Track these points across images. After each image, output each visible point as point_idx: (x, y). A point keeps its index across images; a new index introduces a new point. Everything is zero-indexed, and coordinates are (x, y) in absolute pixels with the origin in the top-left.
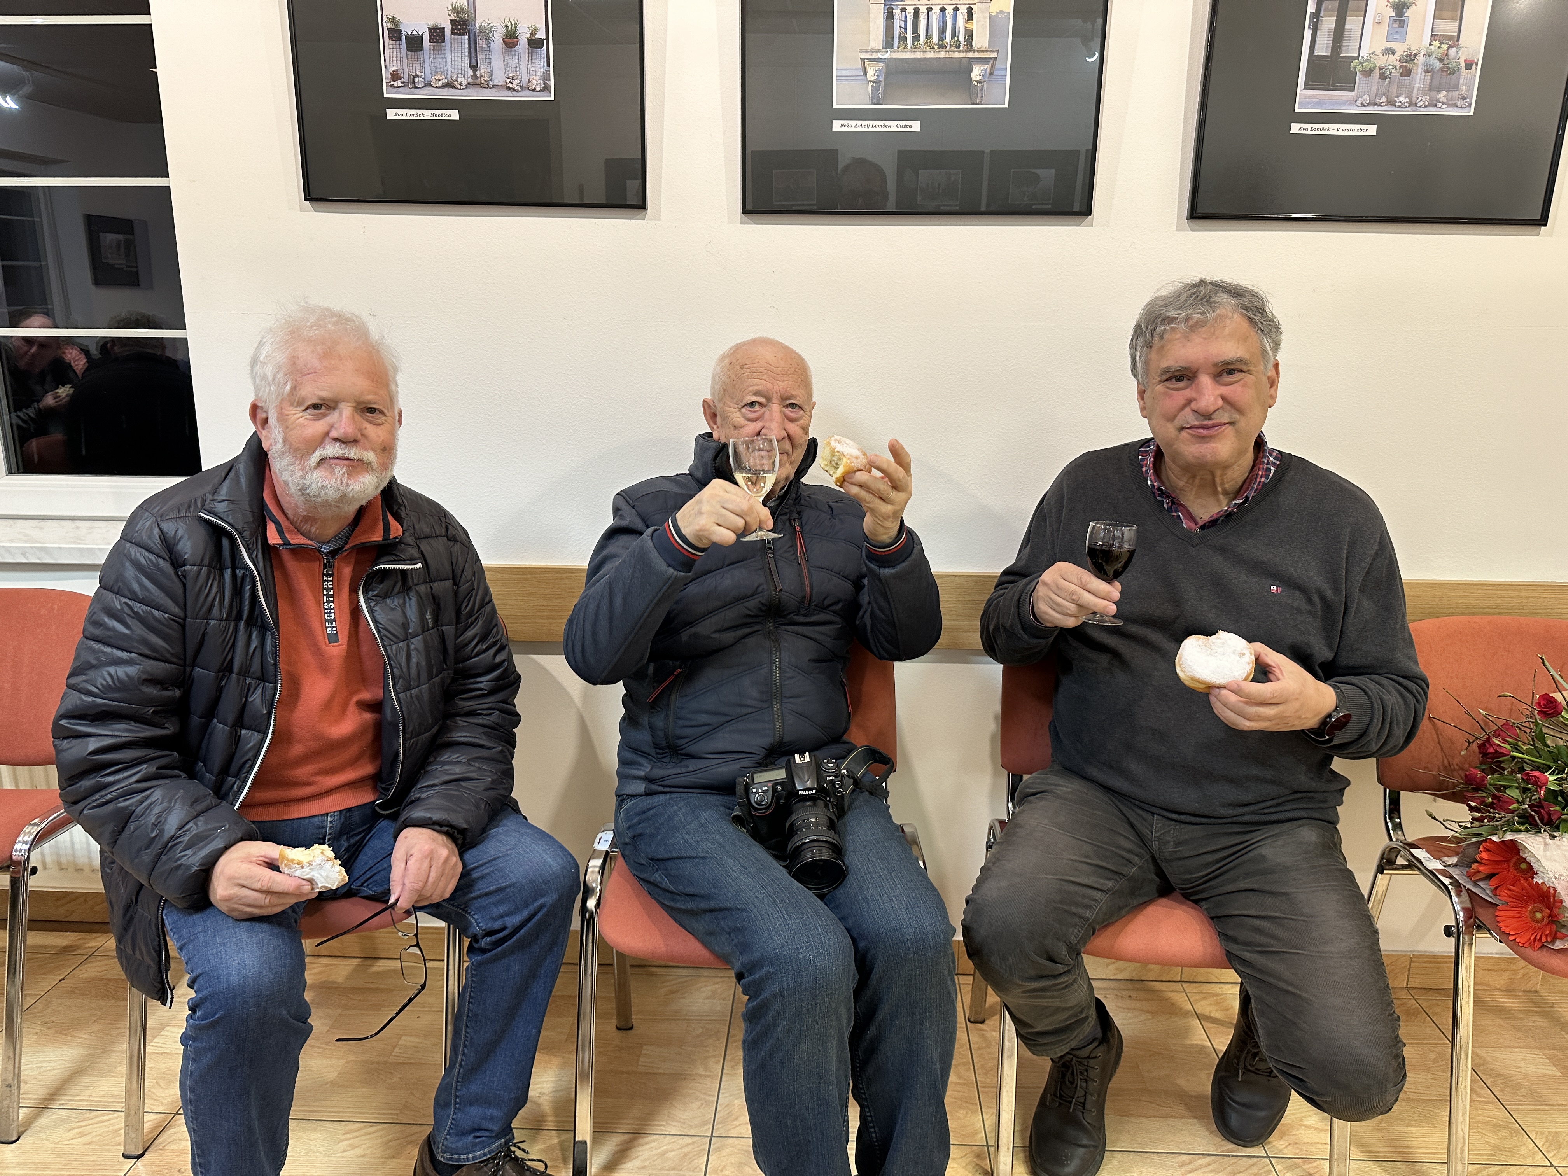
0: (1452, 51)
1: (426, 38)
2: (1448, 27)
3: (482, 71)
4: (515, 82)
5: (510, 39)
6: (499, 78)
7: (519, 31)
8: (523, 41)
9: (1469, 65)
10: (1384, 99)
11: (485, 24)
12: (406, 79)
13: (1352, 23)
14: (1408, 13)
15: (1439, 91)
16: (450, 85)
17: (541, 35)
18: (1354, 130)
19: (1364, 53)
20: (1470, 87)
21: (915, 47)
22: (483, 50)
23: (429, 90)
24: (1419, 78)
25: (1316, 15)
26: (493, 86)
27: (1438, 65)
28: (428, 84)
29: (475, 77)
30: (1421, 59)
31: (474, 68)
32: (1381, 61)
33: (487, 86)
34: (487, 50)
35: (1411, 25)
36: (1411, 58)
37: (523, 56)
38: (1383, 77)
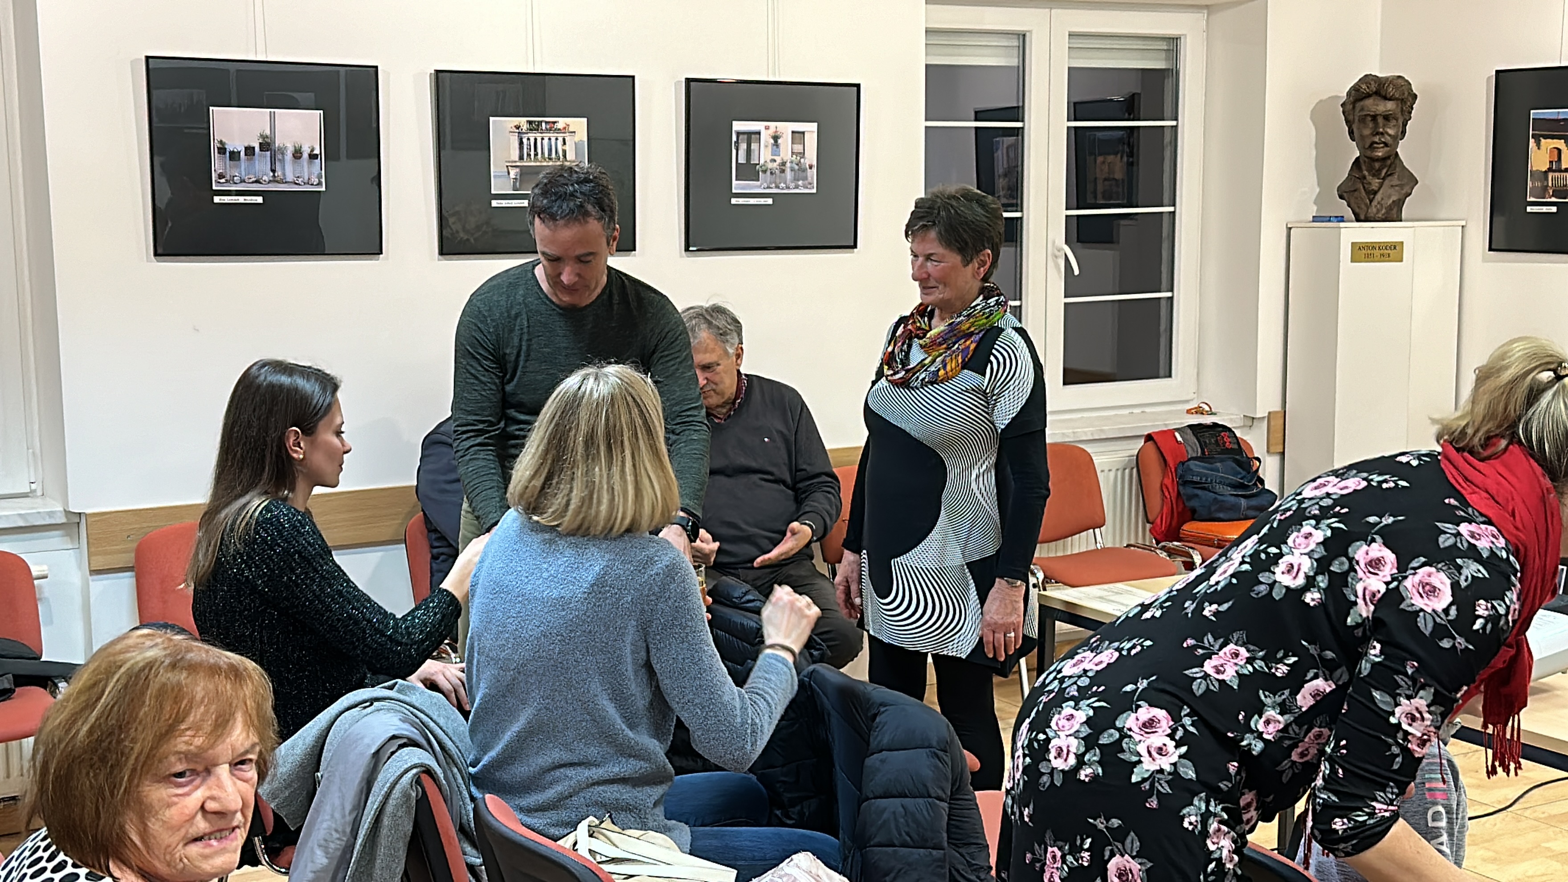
0: (802, 160)
1: (242, 154)
2: (798, 148)
3: (279, 173)
4: (300, 180)
5: (297, 154)
6: (290, 177)
7: (303, 149)
8: (305, 156)
9: (811, 167)
10: (773, 185)
11: (281, 145)
12: (228, 177)
13: (754, 146)
14: (780, 141)
15: (798, 180)
16: (257, 182)
17: (317, 152)
18: (762, 201)
19: (762, 162)
20: (812, 178)
21: (536, 160)
22: (279, 160)
23: (244, 184)
24: (789, 175)
25: (737, 142)
26: (286, 182)
27: (796, 167)
28: (242, 181)
29: (274, 176)
30: (788, 165)
31: (274, 171)
32: (770, 165)
33: (283, 182)
34: (282, 161)
35: (781, 147)
36: (784, 164)
37: (305, 164)
38: (771, 173)
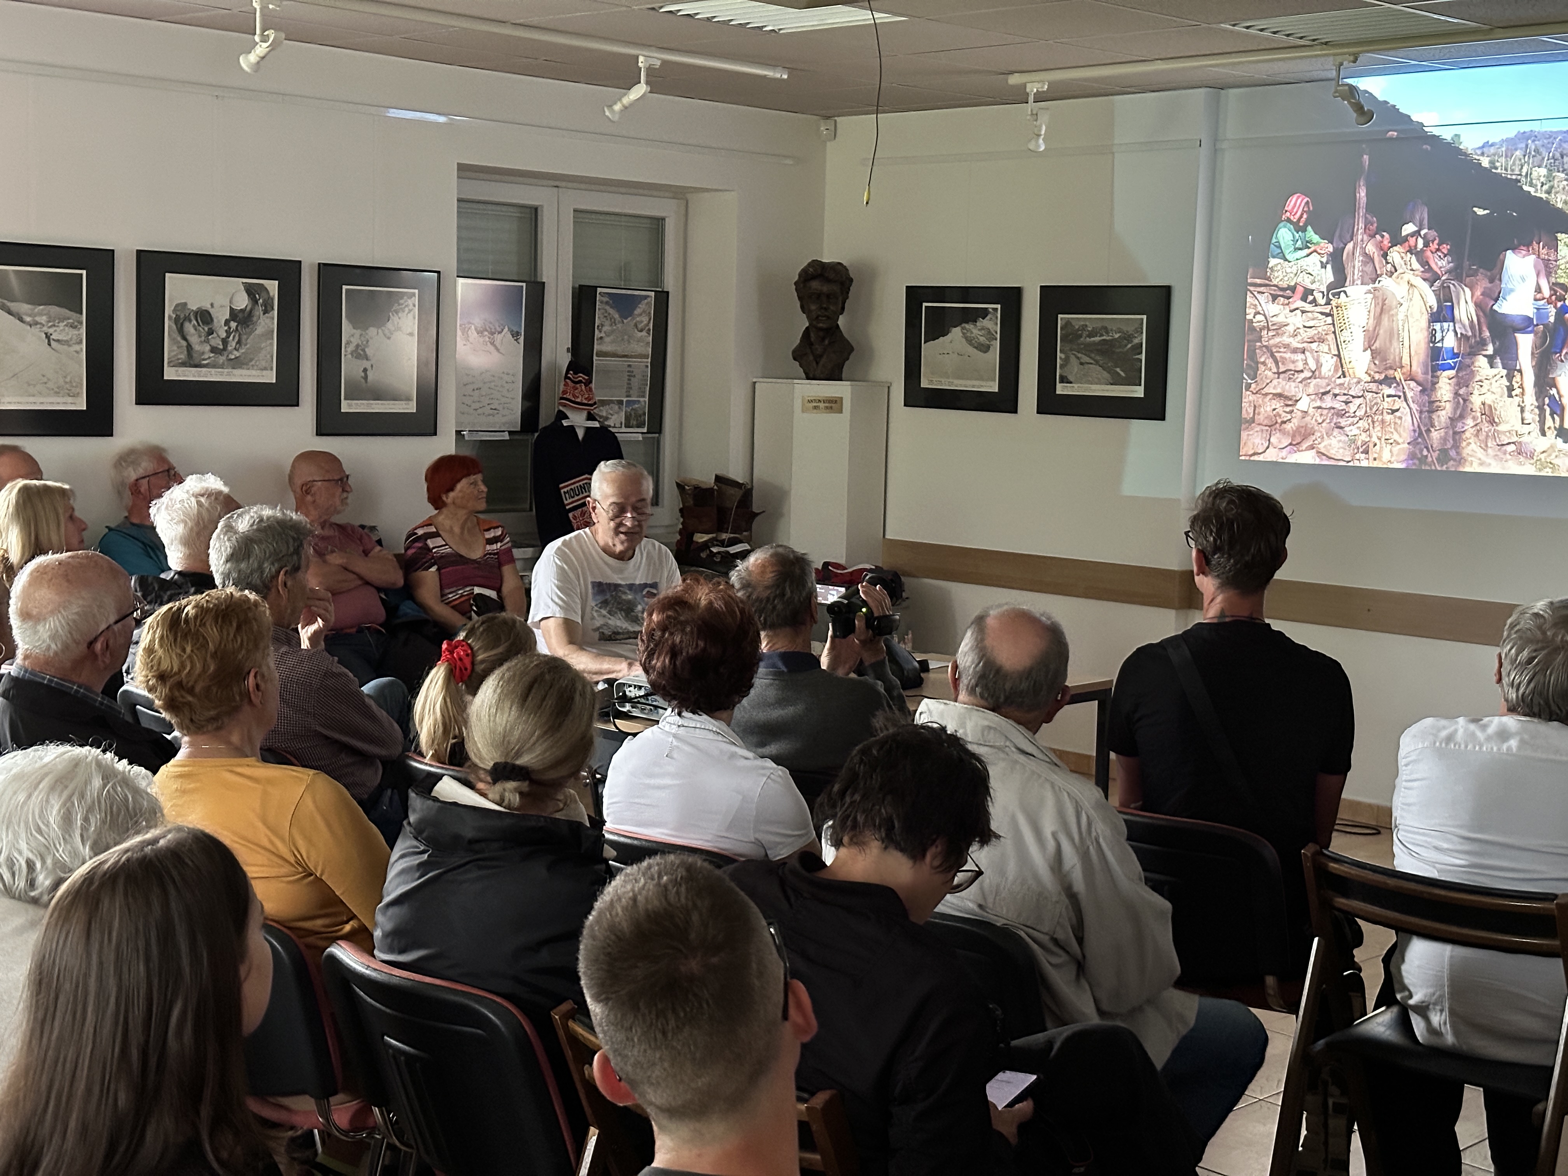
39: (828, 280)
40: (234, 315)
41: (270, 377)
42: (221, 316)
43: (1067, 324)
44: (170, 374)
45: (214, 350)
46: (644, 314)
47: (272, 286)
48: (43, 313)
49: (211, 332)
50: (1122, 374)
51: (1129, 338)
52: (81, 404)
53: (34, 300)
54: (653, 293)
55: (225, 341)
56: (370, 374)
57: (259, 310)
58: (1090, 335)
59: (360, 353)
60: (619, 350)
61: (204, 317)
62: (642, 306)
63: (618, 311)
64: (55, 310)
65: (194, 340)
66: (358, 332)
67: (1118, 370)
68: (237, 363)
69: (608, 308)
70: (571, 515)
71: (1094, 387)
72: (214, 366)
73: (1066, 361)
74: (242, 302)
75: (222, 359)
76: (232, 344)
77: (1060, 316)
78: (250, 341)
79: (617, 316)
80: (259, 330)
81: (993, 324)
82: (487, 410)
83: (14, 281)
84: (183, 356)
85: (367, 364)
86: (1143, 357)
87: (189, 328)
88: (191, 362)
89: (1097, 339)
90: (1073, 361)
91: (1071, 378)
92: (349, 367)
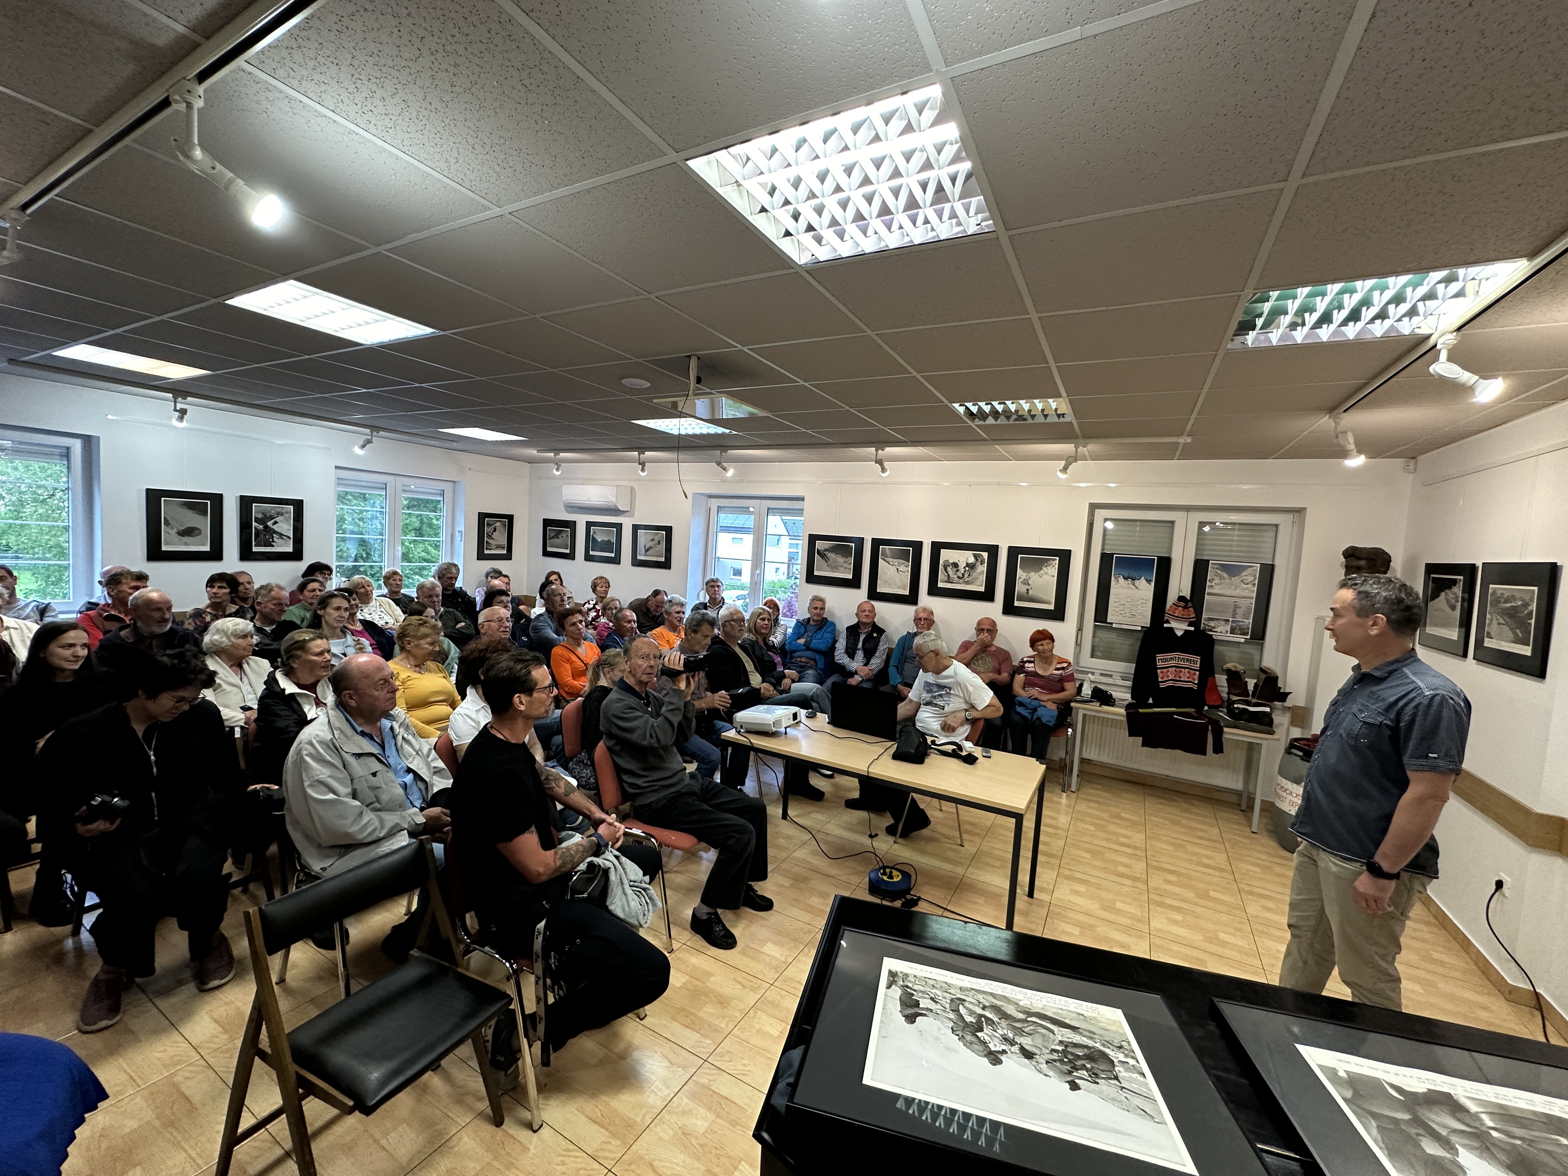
39: (1359, 559)
40: (968, 565)
41: (982, 589)
42: (962, 565)
43: (1494, 592)
44: (940, 585)
45: (958, 577)
46: (1252, 575)
47: (985, 555)
48: (896, 562)
49: (958, 571)
50: (1520, 635)
51: (1526, 605)
52: (907, 592)
53: (894, 557)
54: (1259, 565)
55: (963, 575)
56: (1030, 592)
57: (979, 563)
58: (1505, 602)
59: (1026, 582)
60: (1227, 593)
61: (955, 565)
62: (1249, 571)
63: (1227, 573)
64: (901, 561)
65: (951, 573)
66: (1025, 574)
67: (1518, 631)
68: (967, 583)
69: (1218, 571)
70: (1159, 671)
71: (1504, 643)
72: (958, 583)
73: (1491, 620)
74: (972, 560)
75: (961, 581)
76: (966, 575)
77: (1491, 586)
78: (974, 575)
79: (1225, 575)
80: (978, 571)
81: (1458, 590)
82: (1128, 615)
83: (888, 552)
84: (946, 579)
85: (1029, 587)
86: (1533, 621)
87: (949, 569)
88: (949, 580)
89: (1509, 605)
90: (1495, 622)
91: (1492, 634)
92: (1019, 588)
